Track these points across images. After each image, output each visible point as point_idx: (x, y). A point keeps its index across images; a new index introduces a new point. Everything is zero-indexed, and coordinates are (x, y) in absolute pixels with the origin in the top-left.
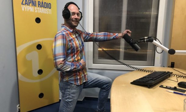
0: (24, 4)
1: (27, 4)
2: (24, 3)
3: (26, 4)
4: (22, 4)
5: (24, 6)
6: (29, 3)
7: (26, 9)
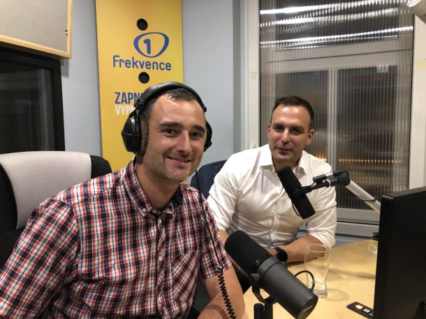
0: (119, 103)
1: (126, 101)
2: (120, 100)
3: (123, 101)
4: (116, 102)
5: (120, 106)
6: (129, 99)
7: (123, 111)
